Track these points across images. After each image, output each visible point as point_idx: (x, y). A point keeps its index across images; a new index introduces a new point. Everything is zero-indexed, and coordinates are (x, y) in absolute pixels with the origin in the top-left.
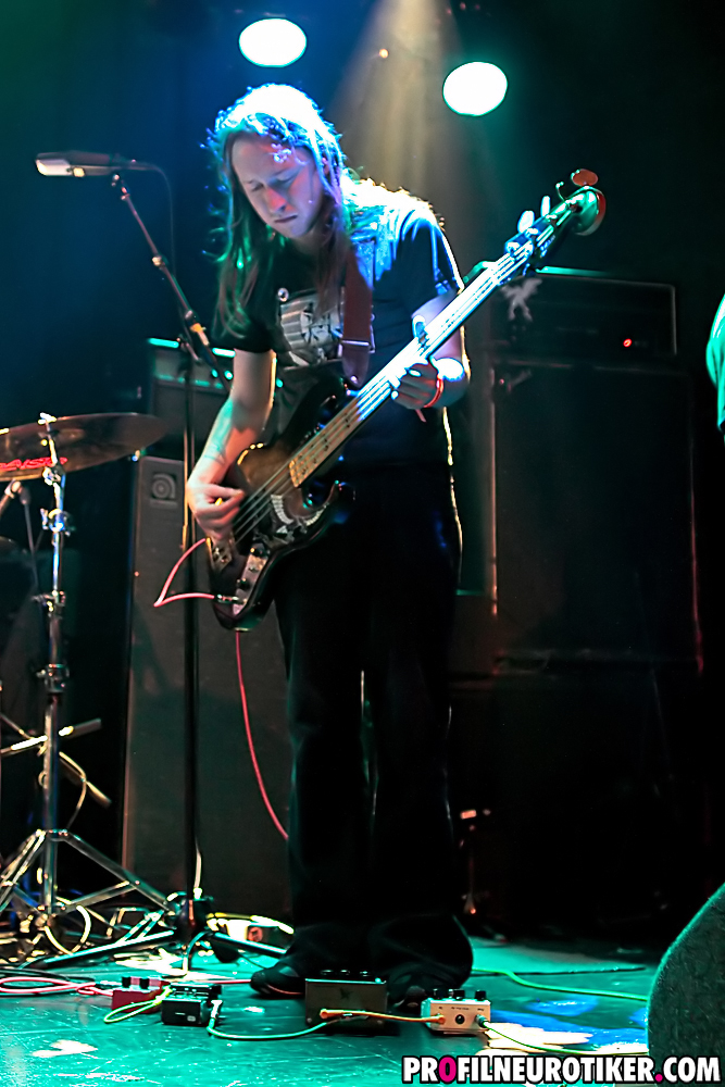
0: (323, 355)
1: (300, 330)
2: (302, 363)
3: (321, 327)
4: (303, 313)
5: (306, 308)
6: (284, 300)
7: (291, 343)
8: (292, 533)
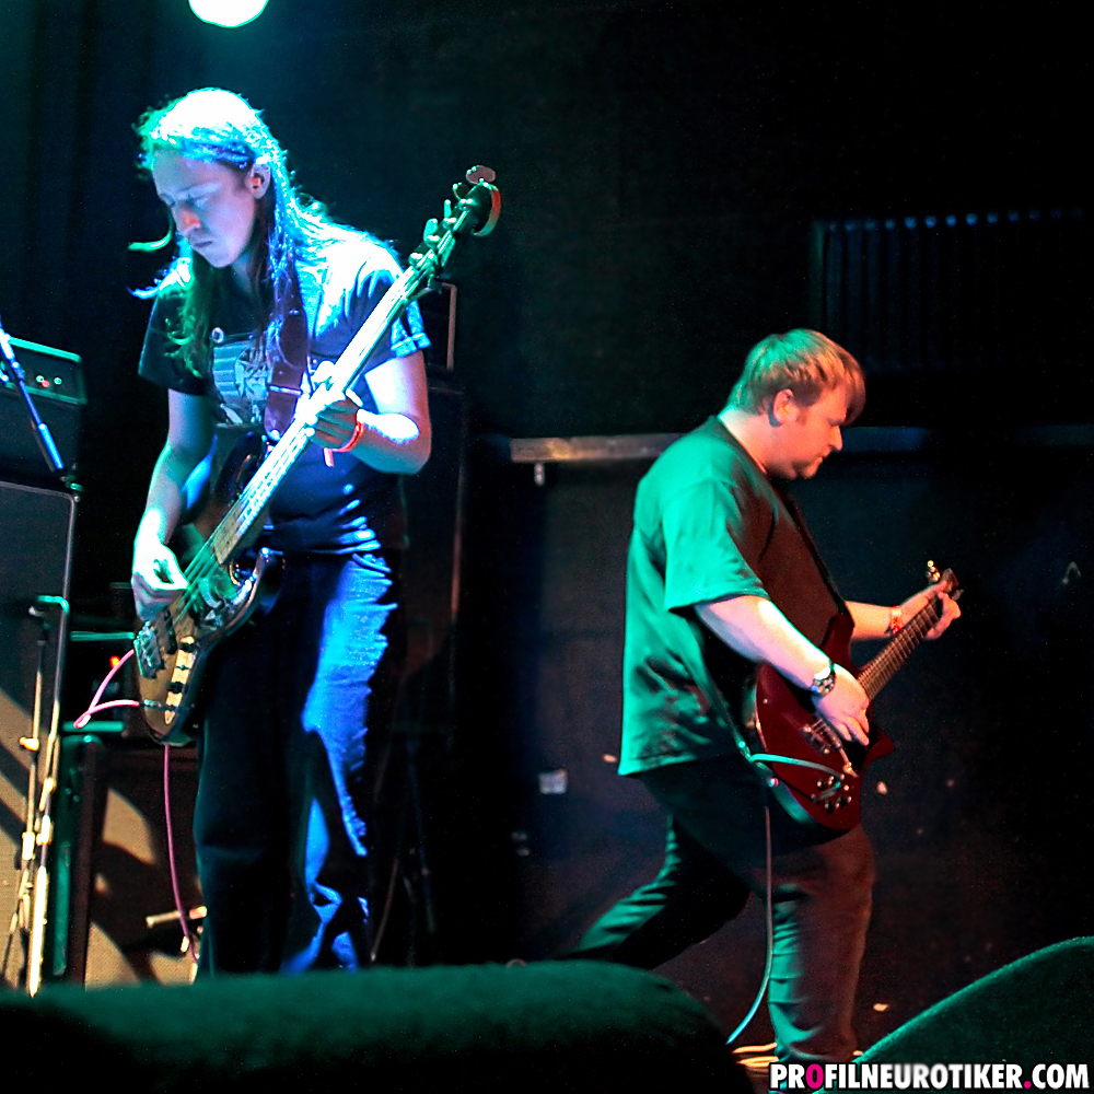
0: (257, 413)
1: (235, 381)
2: (237, 420)
3: (257, 379)
4: (239, 361)
5: (243, 354)
6: (220, 340)
7: (223, 393)
8: (220, 616)
